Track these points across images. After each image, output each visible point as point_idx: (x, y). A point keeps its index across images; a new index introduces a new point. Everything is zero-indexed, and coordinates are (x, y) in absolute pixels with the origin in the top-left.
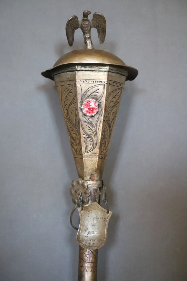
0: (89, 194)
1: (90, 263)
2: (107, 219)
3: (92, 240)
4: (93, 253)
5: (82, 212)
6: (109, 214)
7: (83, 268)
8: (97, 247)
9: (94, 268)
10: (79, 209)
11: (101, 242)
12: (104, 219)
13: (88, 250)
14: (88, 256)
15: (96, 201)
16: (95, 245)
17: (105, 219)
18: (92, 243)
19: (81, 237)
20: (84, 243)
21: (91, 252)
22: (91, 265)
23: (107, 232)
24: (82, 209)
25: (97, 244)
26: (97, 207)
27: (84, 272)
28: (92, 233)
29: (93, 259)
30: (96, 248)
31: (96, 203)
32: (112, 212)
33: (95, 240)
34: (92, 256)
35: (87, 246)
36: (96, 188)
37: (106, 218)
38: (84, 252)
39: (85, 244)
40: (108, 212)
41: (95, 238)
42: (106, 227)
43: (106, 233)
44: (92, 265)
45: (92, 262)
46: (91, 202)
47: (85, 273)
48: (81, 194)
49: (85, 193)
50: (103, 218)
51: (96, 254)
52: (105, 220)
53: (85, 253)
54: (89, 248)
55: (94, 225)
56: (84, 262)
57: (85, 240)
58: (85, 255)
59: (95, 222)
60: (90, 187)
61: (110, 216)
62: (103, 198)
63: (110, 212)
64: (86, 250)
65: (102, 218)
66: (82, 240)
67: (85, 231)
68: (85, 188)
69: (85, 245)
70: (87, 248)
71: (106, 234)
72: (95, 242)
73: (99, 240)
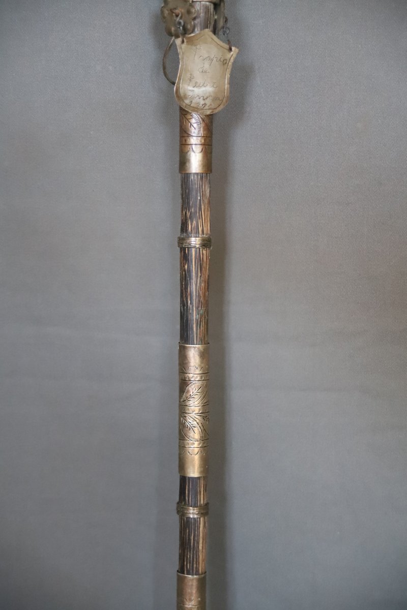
0: (195, 13)
1: (199, 138)
2: (228, 62)
3: (202, 98)
4: (203, 120)
5: (184, 46)
6: (232, 53)
7: (187, 146)
8: (211, 111)
9: (207, 146)
10: (178, 41)
11: (218, 102)
12: (224, 60)
13: (195, 115)
14: (195, 125)
15: (208, 28)
16: (207, 107)
17: (225, 61)
18: (202, 102)
19: (181, 91)
20: (187, 101)
21: (201, 118)
22: (201, 141)
23: (229, 86)
24: (183, 42)
25: (211, 105)
26: (211, 40)
27: (189, 153)
28: (201, 85)
29: (204, 131)
30: (208, 112)
31: (208, 32)
32: (237, 50)
33: (207, 98)
34: (202, 125)
35: (194, 107)
36: (208, 3)
37: (226, 60)
38: (188, 120)
39: (189, 104)
40: (230, 50)
41: (207, 95)
42: (228, 76)
43: (227, 86)
44: (203, 141)
45: (203, 137)
46: (199, 29)
47: (190, 155)
48: (180, 16)
49: (189, 12)
50: (222, 60)
51: (209, 122)
52: (224, 63)
53: (190, 120)
54: (197, 112)
55: (206, 72)
56: (189, 135)
57: (190, 97)
58: (191, 124)
59: (207, 66)
60: (198, 3)
61: (234, 56)
62: (221, 23)
63: (233, 48)
64: (191, 115)
65: (220, 60)
66: (184, 96)
67: (189, 81)
68: (188, 4)
69: (190, 105)
70: (194, 111)
71: (227, 88)
72: (208, 102)
73: (215, 99)
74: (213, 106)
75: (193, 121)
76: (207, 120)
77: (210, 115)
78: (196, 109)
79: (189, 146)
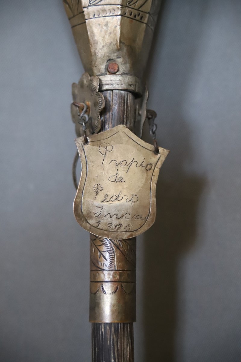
0: (102, 103)
1: (112, 273)
2: (153, 168)
3: (115, 216)
4: (118, 247)
5: (86, 147)
6: (159, 155)
7: (96, 284)
8: (128, 234)
9: (123, 284)
10: (79, 141)
11: (139, 222)
12: (147, 166)
13: (107, 242)
14: (107, 255)
15: (123, 124)
16: (122, 229)
17: (149, 167)
18: (115, 222)
19: (84, 208)
20: (93, 222)
21: (115, 244)
22: (114, 277)
23: (155, 199)
24: (86, 142)
25: (129, 225)
26: (127, 138)
27: (98, 295)
28: (114, 199)
29: (119, 262)
30: (125, 236)
31: (123, 129)
32: (166, 152)
33: (122, 217)
34: (117, 254)
35: (102, 230)
36: (123, 92)
37: (151, 164)
39: (96, 225)
40: (157, 152)
41: (123, 212)
42: (154, 185)
43: (152, 200)
44: (118, 277)
45: (117, 270)
46: (111, 125)
47: (100, 297)
48: (85, 109)
49: (96, 104)
50: (144, 164)
51: (127, 250)
52: (148, 168)
53: (98, 247)
54: (108, 235)
55: (120, 181)
56: (98, 269)
57: (97, 215)
58: (100, 252)
59: (122, 172)
60: (109, 92)
61: (163, 159)
63: (161, 149)
64: (101, 241)
65: (141, 164)
66: (88, 214)
67: (94, 194)
68: (95, 93)
69: (96, 227)
70: (103, 234)
71: (153, 204)
72: (124, 222)
73: (136, 216)
74: (132, 228)
75: (104, 248)
76: (123, 248)
77: (128, 240)
78: (107, 232)
79: (99, 284)
